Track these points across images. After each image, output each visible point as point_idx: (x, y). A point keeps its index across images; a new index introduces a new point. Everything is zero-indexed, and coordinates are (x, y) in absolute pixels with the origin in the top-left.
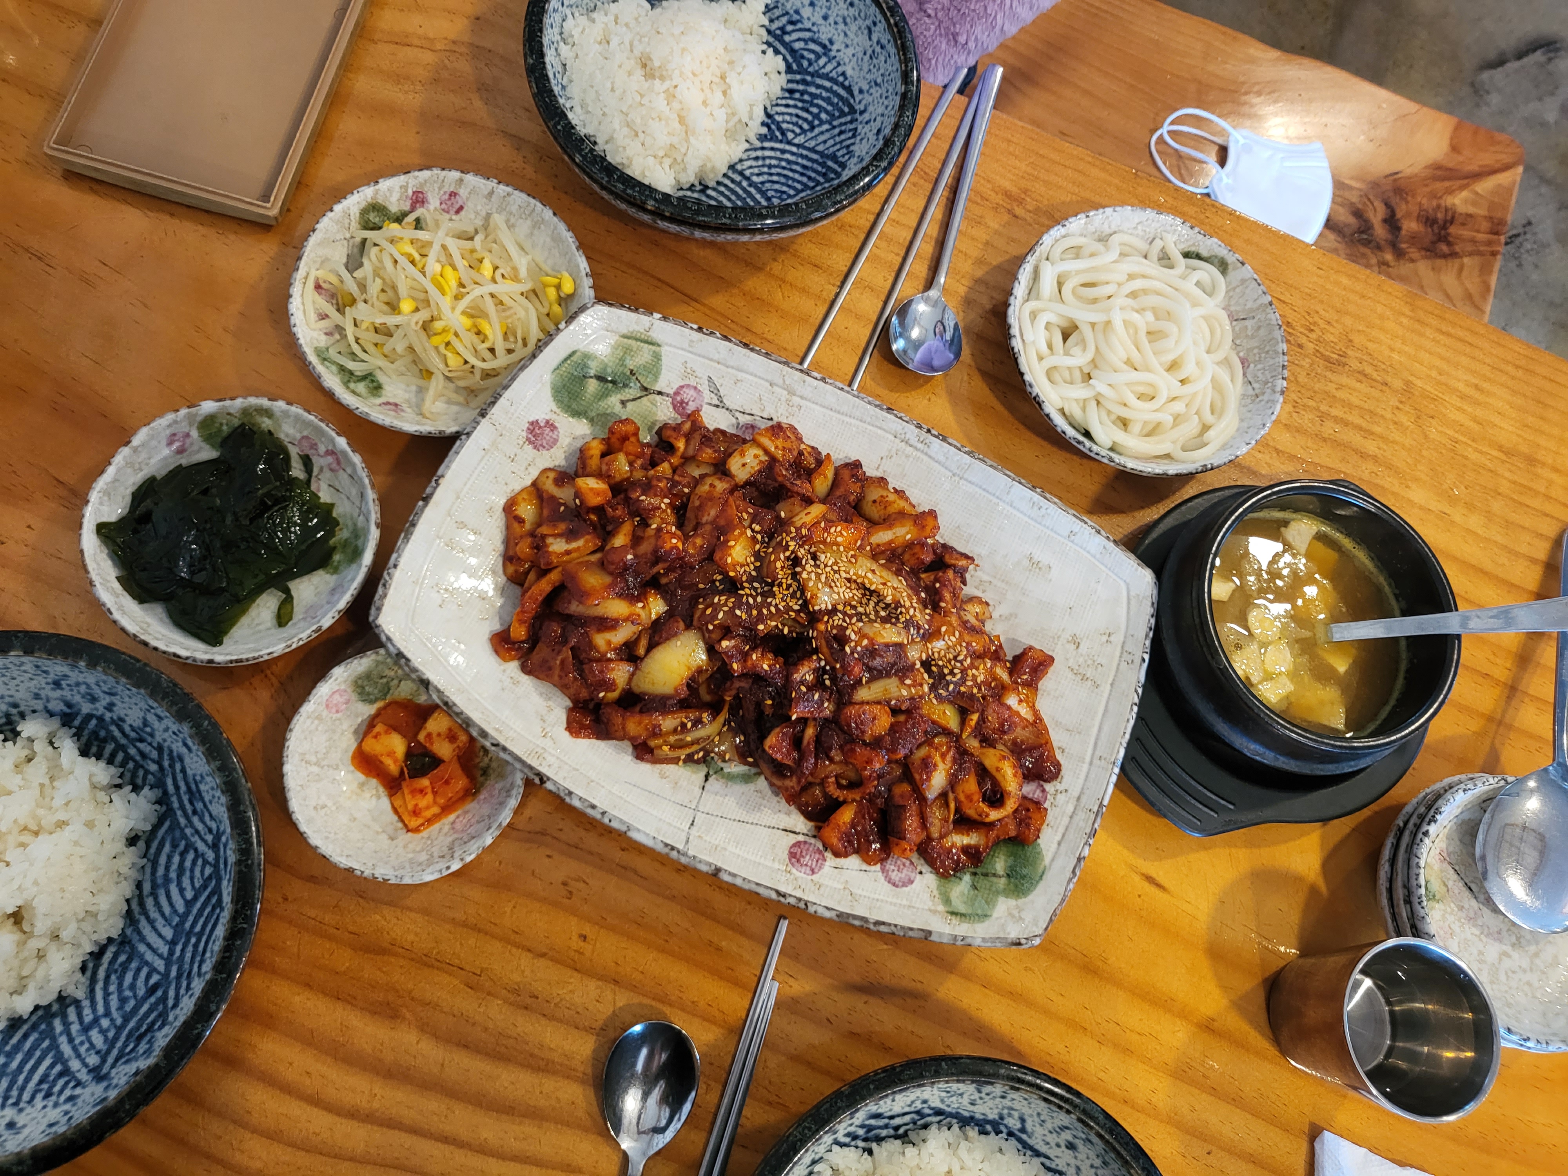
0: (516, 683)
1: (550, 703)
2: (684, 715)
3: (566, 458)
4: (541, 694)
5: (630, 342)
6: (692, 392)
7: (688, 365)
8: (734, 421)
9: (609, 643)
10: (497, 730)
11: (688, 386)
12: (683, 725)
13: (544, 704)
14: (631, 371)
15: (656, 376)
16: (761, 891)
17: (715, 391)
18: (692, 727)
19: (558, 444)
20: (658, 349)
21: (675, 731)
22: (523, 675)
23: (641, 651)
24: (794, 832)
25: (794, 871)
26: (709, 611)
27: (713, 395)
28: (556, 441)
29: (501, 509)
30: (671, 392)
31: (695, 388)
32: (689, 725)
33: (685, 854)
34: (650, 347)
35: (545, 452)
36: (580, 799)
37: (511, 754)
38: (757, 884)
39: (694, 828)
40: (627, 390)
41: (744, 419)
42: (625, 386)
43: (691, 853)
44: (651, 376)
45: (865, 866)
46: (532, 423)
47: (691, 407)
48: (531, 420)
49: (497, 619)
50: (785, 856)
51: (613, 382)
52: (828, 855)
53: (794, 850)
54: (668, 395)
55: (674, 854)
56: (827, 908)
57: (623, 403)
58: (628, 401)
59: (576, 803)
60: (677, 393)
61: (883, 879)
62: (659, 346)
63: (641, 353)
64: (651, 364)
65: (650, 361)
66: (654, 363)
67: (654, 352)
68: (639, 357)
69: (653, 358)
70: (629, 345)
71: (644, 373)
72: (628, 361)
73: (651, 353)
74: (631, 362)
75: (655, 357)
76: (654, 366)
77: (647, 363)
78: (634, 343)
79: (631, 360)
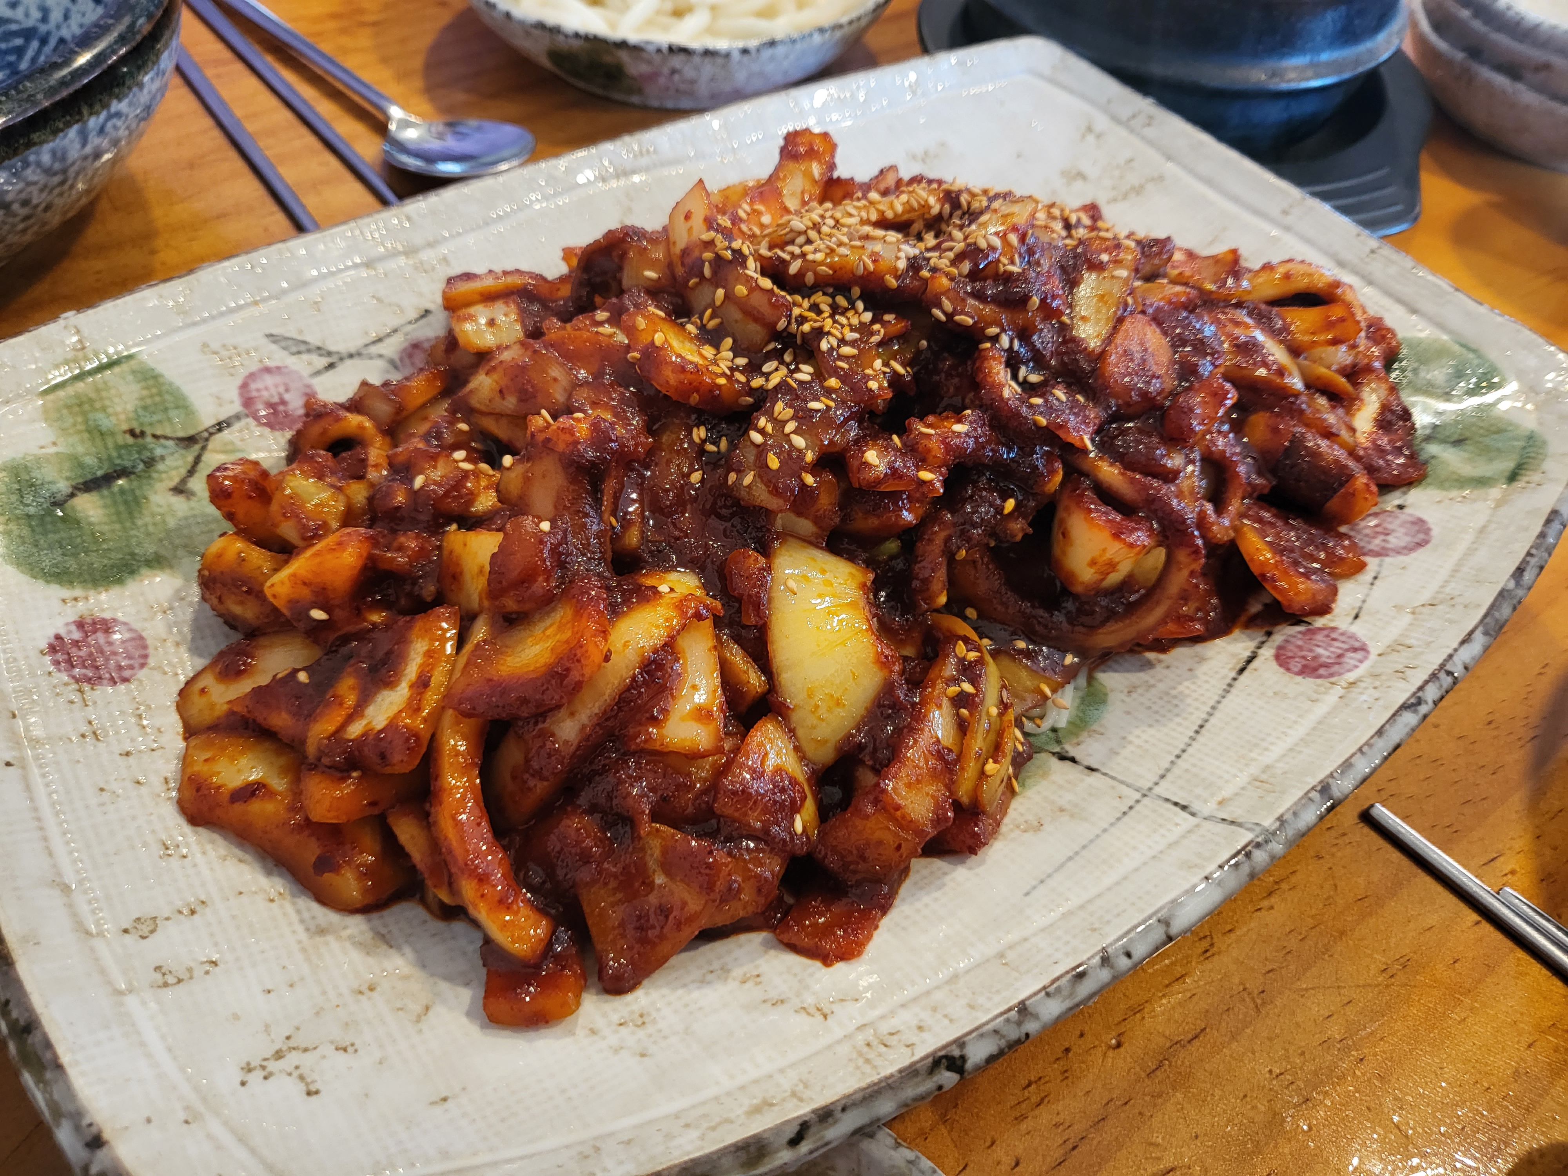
0: (642, 1020)
1: (737, 972)
2: (940, 685)
3: (195, 650)
4: (703, 982)
5: (70, 390)
6: (269, 380)
7: (215, 346)
8: (380, 364)
9: (702, 714)
10: (756, 1110)
11: (252, 376)
12: (961, 701)
13: (732, 985)
14: (132, 432)
15: (182, 404)
16: (1395, 734)
17: (301, 347)
18: (974, 682)
19: (149, 642)
20: (132, 362)
21: (963, 727)
22: (629, 997)
23: (754, 680)
24: (1250, 660)
25: (1351, 676)
26: (774, 463)
27: (305, 357)
28: (140, 641)
29: (187, 829)
30: (237, 407)
31: (267, 370)
32: (967, 687)
33: (1270, 836)
34: (117, 370)
35: (142, 674)
36: (1047, 992)
37: (846, 1105)
38: (1380, 732)
39: (1195, 806)
40: (161, 467)
41: (392, 347)
42: (150, 463)
43: (1269, 822)
44: (173, 413)
45: (1366, 577)
46: (52, 649)
47: (296, 405)
48: (44, 645)
49: (444, 986)
50: (1307, 684)
51: (123, 472)
52: (1320, 622)
53: (1296, 665)
54: (237, 417)
55: (1260, 857)
56: (1463, 642)
57: (179, 490)
58: (184, 481)
59: (1052, 1009)
60: (248, 402)
61: (1401, 558)
62: (130, 357)
63: (113, 392)
64: (151, 396)
65: (145, 393)
66: (154, 391)
67: (133, 372)
68: (116, 400)
69: (143, 384)
70: (77, 396)
71: (155, 418)
72: (106, 423)
73: (130, 378)
74: (113, 419)
75: (146, 379)
76: (160, 394)
77: (142, 399)
78: (80, 386)
79: (108, 416)
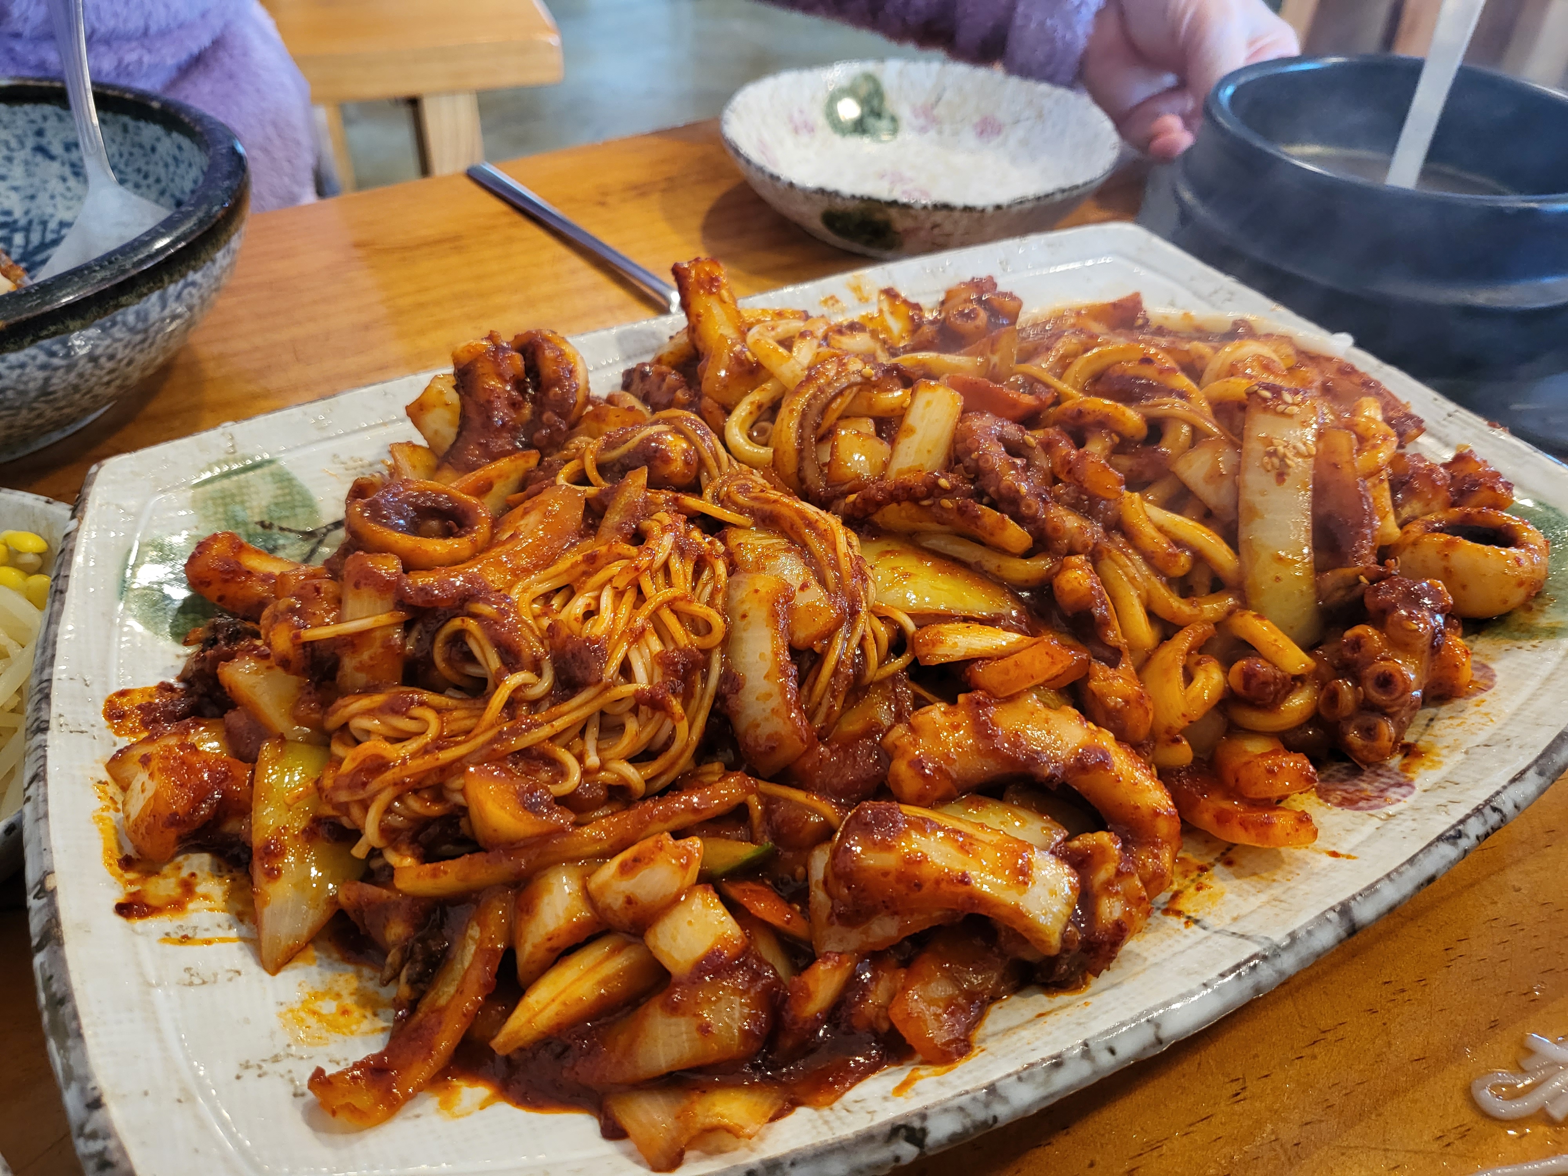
7: (344, 457)
20: (273, 467)
33: (1277, 951)
34: (259, 472)
38: (1411, 861)
39: (1208, 921)
43: (1279, 937)
50: (1345, 815)
53: (1337, 798)
56: (1514, 780)
63: (252, 489)
64: (284, 495)
65: (279, 492)
66: (287, 491)
67: (272, 475)
68: (254, 496)
69: (279, 485)
70: (223, 490)
71: (284, 513)
72: (241, 515)
73: (269, 479)
74: (248, 512)
75: (281, 481)
76: (290, 494)
77: (276, 497)
78: (226, 483)
79: (245, 509)
